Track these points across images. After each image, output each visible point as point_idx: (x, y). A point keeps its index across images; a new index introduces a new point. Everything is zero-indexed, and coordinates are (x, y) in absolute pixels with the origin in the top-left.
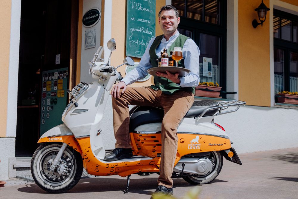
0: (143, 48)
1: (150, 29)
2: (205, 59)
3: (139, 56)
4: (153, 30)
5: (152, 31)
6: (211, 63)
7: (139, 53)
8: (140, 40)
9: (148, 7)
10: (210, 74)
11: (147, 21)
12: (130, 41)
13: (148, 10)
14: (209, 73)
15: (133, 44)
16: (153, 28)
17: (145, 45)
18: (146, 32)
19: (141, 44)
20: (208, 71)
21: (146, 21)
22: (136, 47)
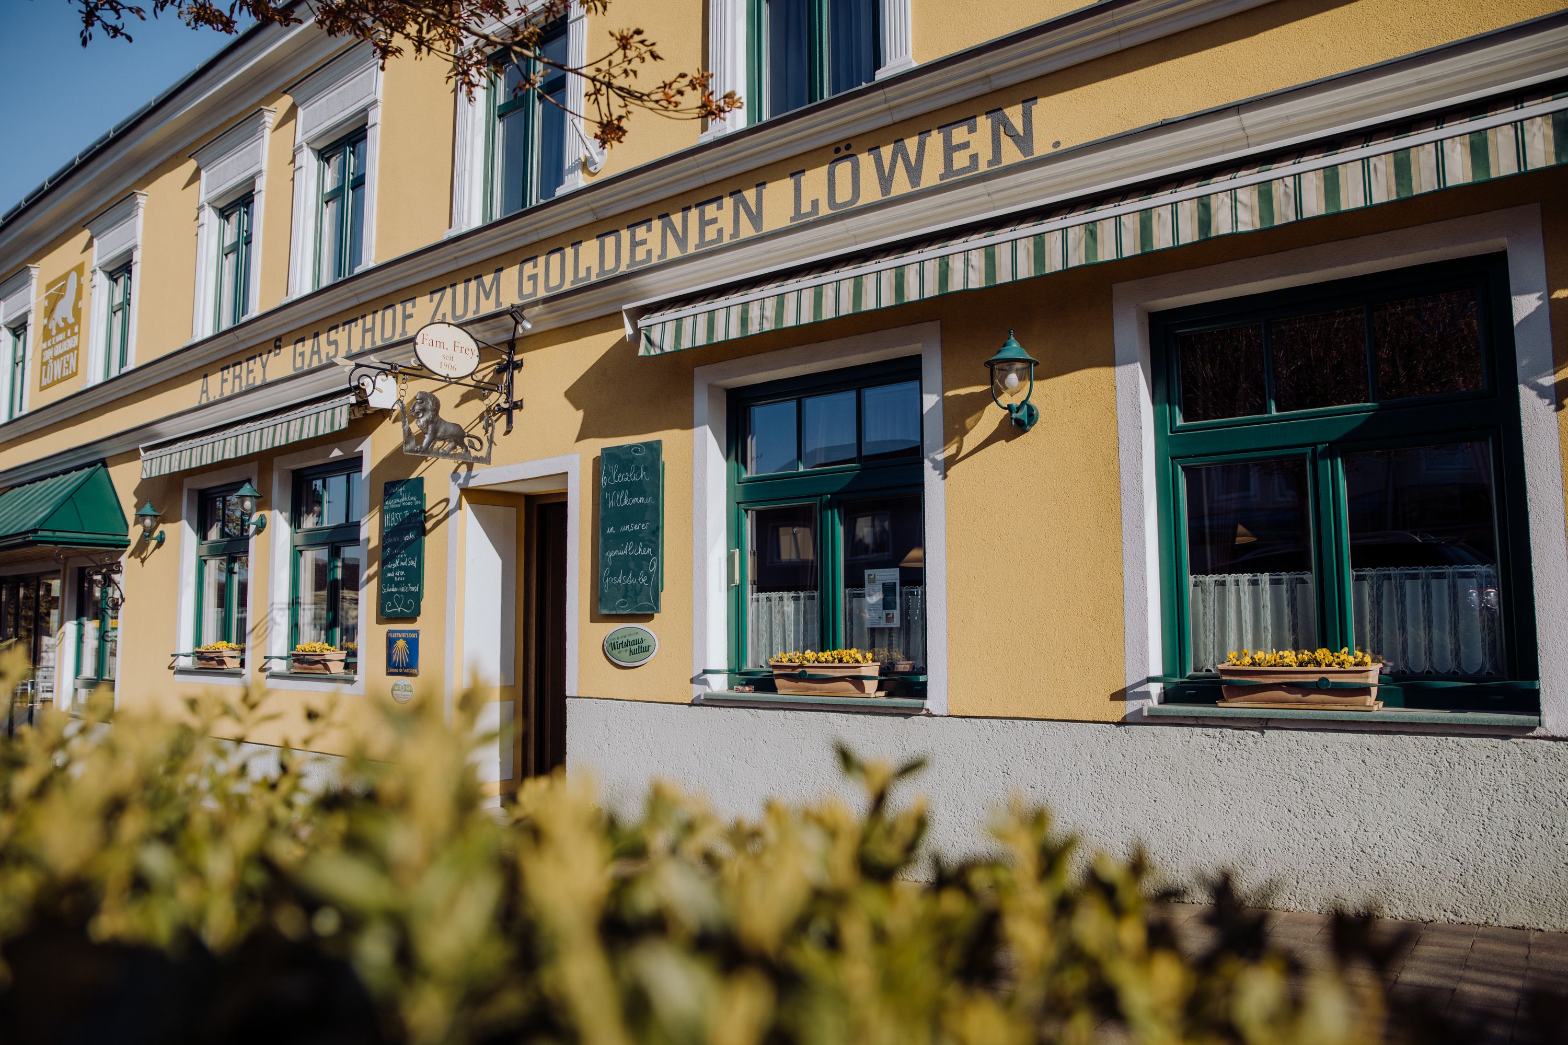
0: (632, 590)
1: (646, 543)
2: (869, 575)
3: (623, 609)
4: (652, 542)
5: (652, 545)
6: (895, 584)
7: (624, 603)
8: (626, 573)
9: (643, 494)
10: (889, 619)
11: (641, 526)
12: (605, 579)
13: (642, 500)
14: (887, 615)
15: (611, 585)
16: (653, 539)
17: (637, 581)
18: (637, 551)
19: (628, 581)
20: (884, 608)
21: (636, 527)
22: (618, 590)
